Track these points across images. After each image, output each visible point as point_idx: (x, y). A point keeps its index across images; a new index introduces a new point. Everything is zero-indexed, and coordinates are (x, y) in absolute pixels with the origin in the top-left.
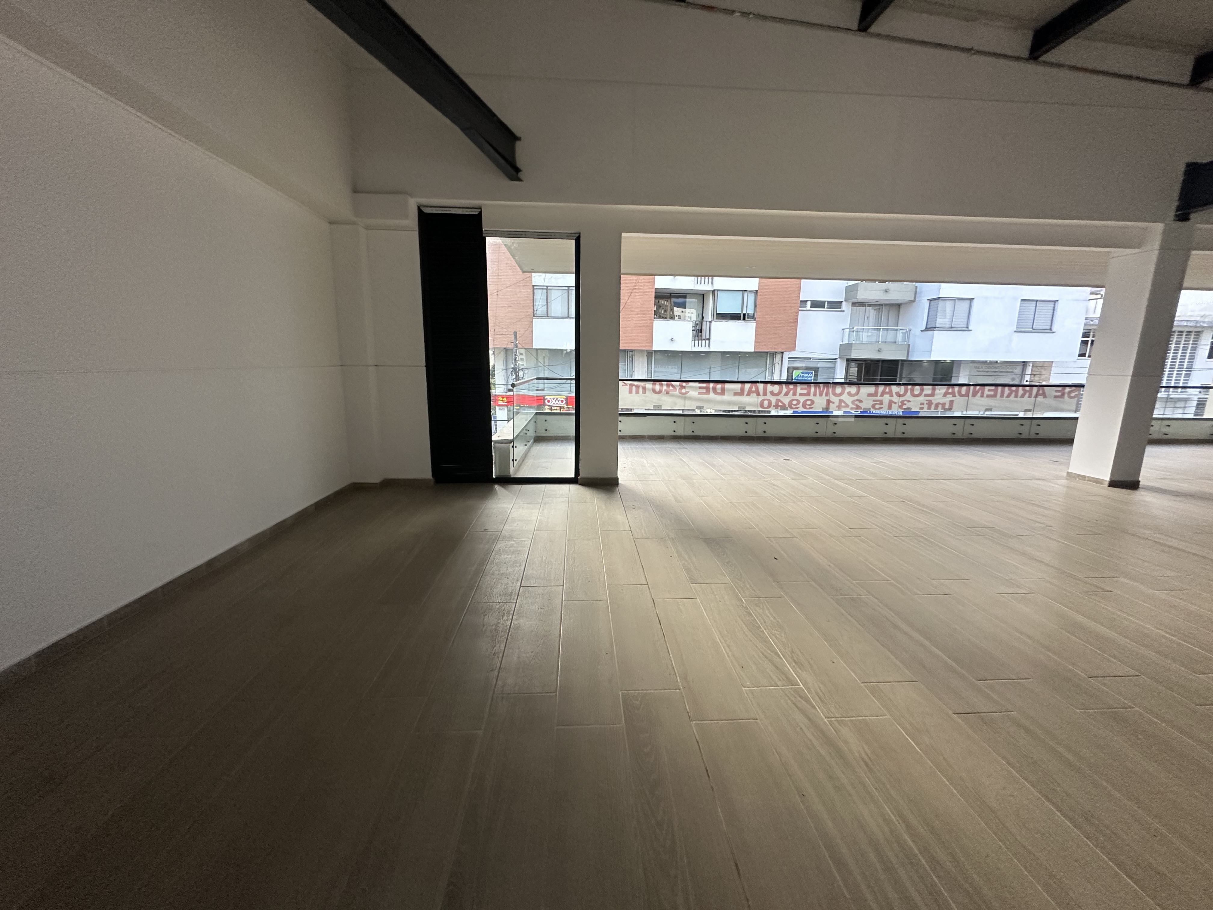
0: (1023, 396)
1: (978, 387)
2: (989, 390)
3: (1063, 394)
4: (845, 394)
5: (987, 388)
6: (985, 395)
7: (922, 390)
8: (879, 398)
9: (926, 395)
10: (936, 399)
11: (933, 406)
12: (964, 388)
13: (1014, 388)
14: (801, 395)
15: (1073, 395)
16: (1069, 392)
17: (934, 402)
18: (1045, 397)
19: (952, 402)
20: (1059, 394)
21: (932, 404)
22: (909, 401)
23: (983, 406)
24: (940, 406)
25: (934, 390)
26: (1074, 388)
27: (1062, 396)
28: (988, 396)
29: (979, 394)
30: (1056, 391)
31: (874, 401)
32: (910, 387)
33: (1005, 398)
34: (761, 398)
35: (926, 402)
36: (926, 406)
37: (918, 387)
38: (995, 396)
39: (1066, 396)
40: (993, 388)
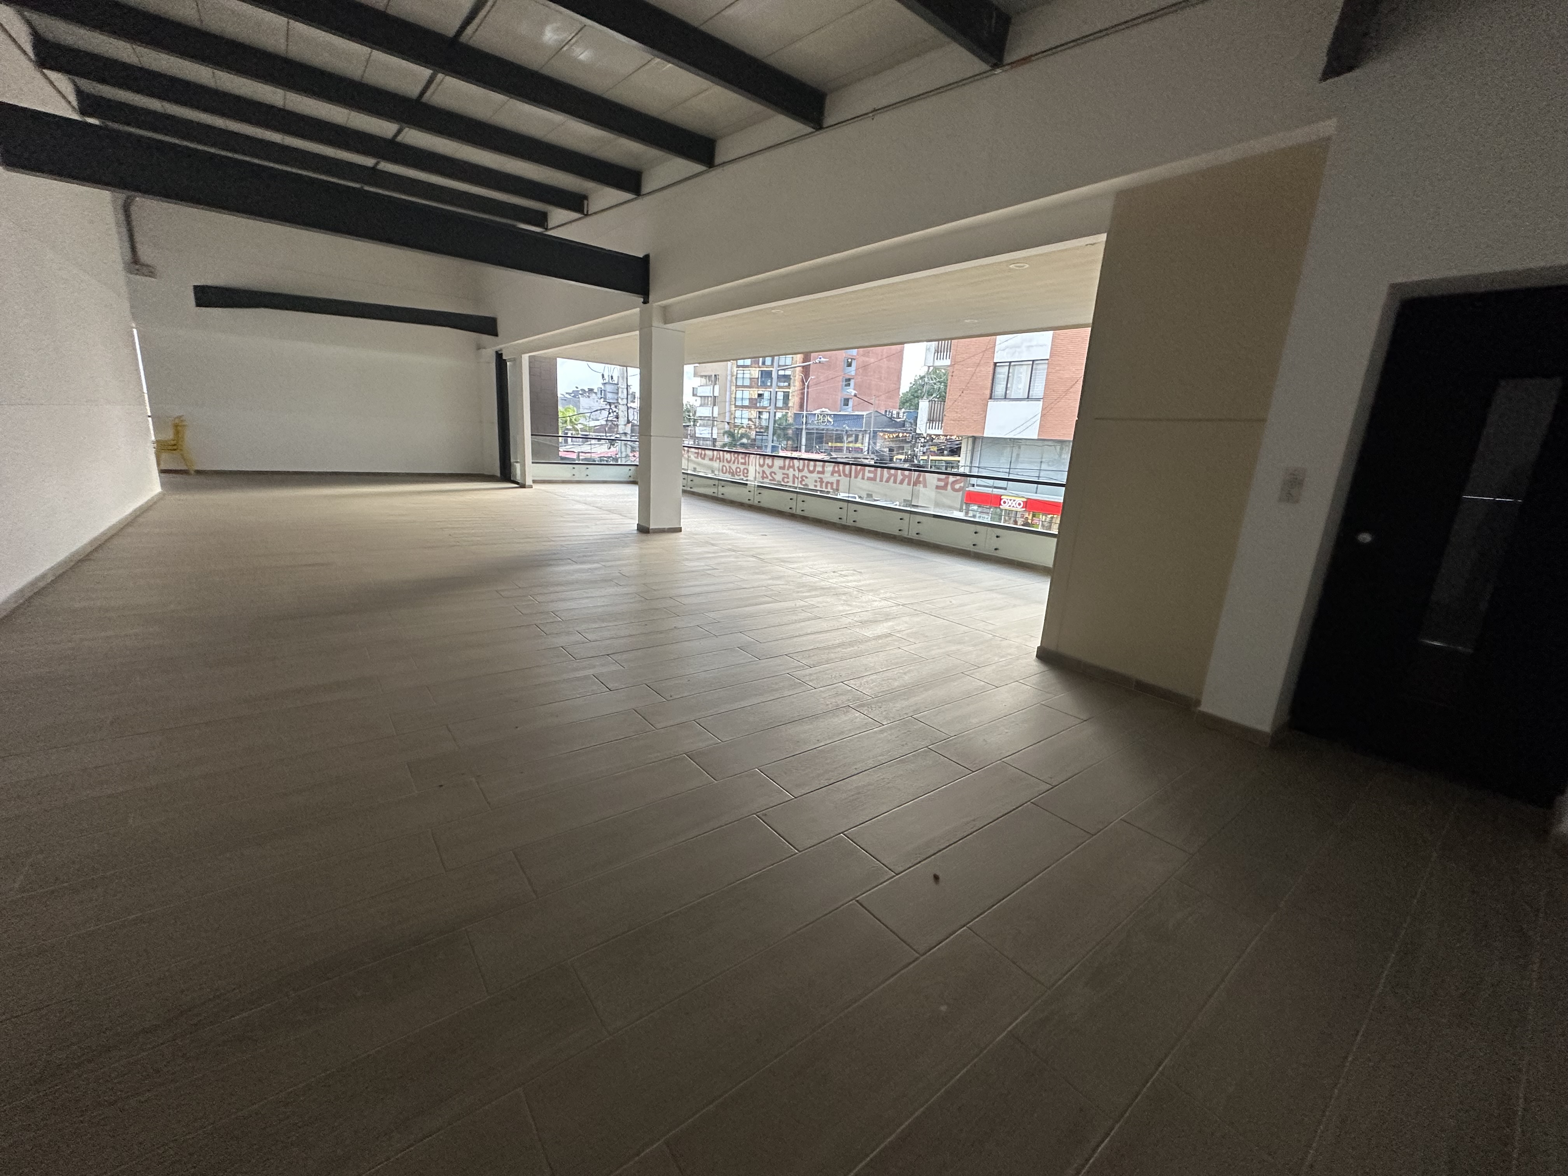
0: (902, 482)
1: (859, 467)
2: (869, 472)
3: (946, 484)
4: (766, 466)
5: (867, 468)
6: (866, 478)
7: (815, 466)
8: (785, 471)
9: (819, 472)
10: (826, 477)
11: (824, 485)
12: (848, 467)
13: (893, 471)
14: (742, 463)
15: (957, 486)
16: (954, 482)
17: (825, 480)
18: (925, 486)
19: (838, 481)
20: (942, 484)
21: (823, 482)
22: (806, 477)
23: (864, 490)
24: (829, 485)
25: (823, 467)
26: (958, 477)
27: (945, 487)
28: (869, 479)
29: (860, 476)
30: (939, 480)
31: (783, 474)
32: (806, 462)
33: (884, 482)
34: (722, 464)
35: (818, 480)
36: (818, 484)
37: (812, 463)
38: (874, 479)
39: (949, 487)
40: (873, 469)
